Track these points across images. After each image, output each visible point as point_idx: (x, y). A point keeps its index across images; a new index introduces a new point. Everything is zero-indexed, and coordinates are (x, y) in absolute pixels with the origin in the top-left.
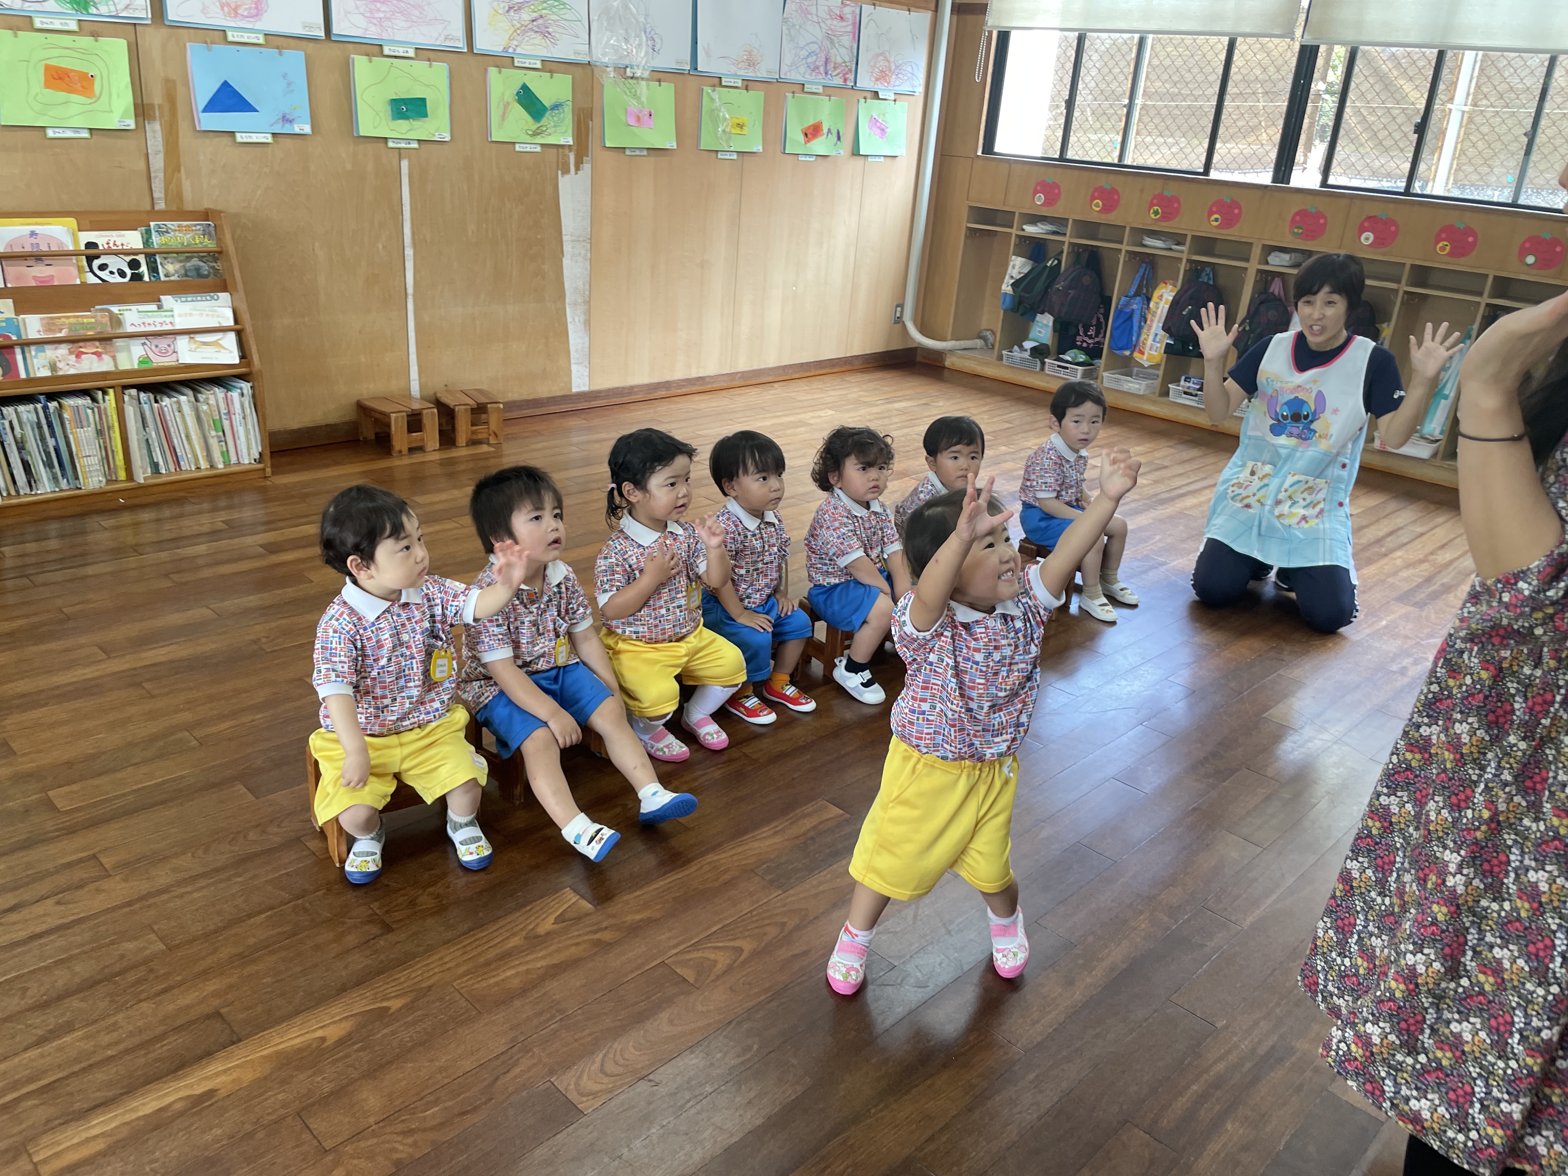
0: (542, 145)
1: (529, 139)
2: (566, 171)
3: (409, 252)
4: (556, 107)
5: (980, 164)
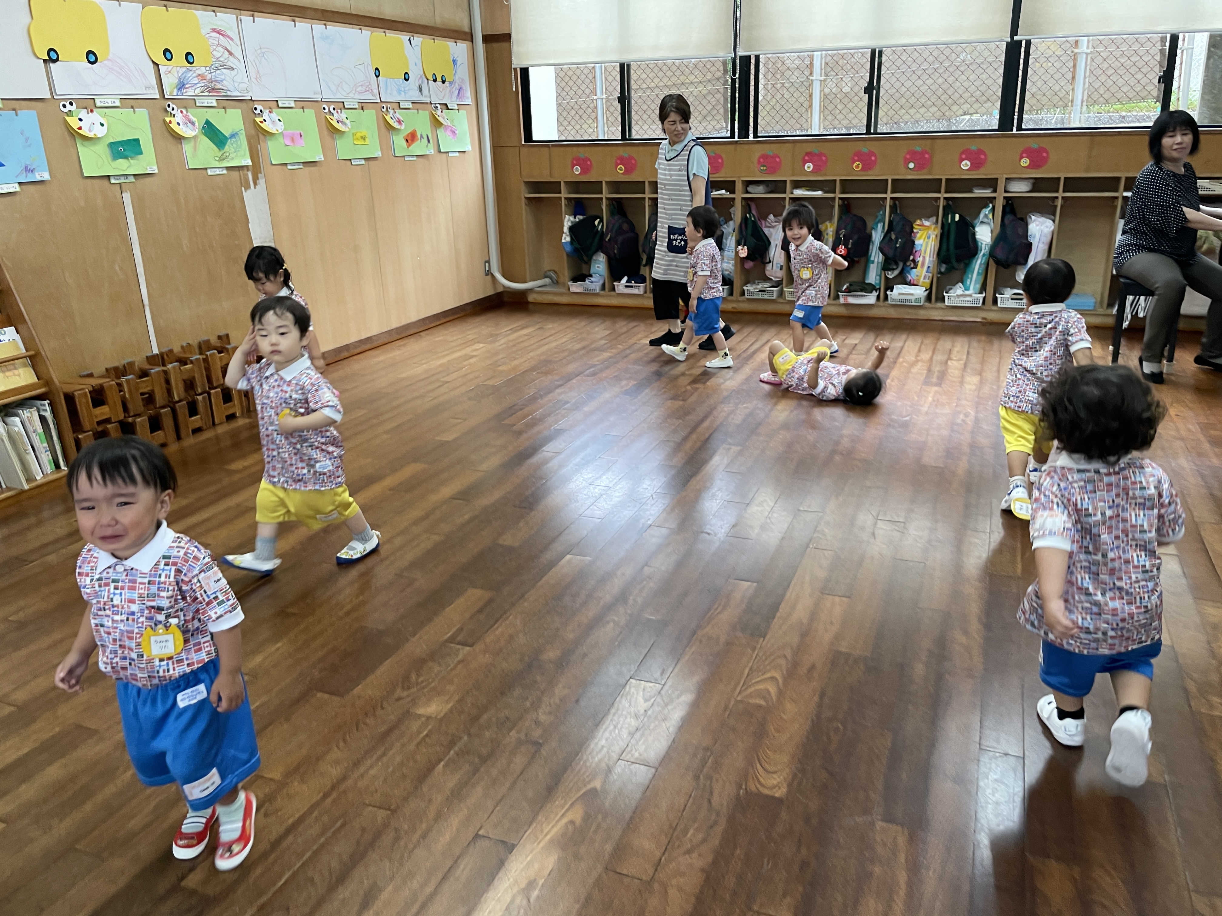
0: (228, 168)
1: (217, 164)
2: (247, 187)
3: (140, 269)
4: (233, 136)
5: (524, 151)
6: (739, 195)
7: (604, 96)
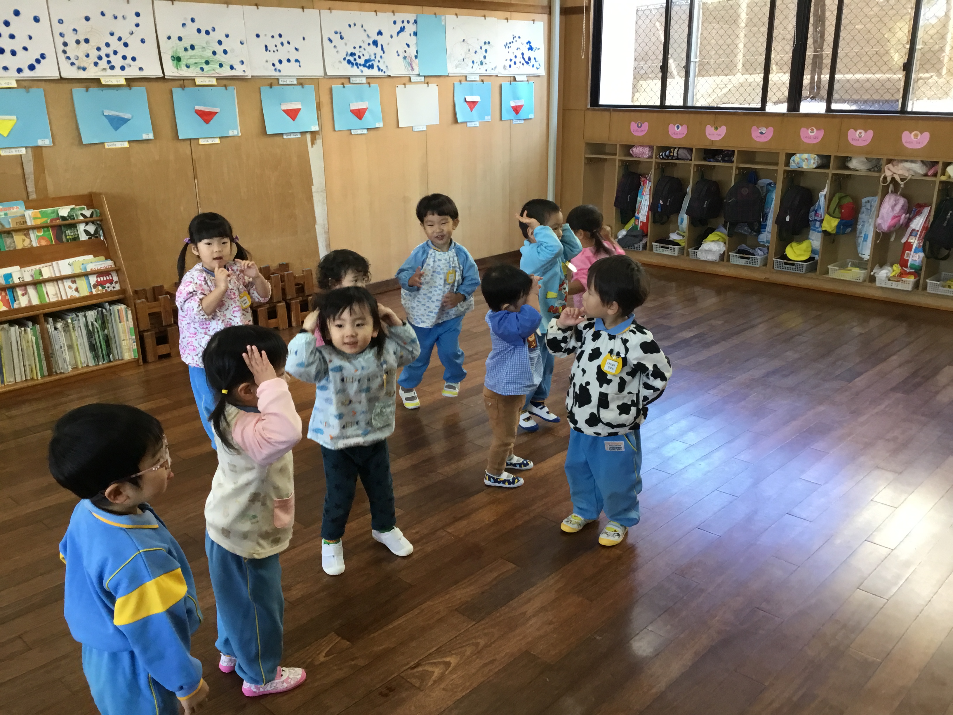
5: (590, 114)
6: (781, 168)
7: (697, 60)
